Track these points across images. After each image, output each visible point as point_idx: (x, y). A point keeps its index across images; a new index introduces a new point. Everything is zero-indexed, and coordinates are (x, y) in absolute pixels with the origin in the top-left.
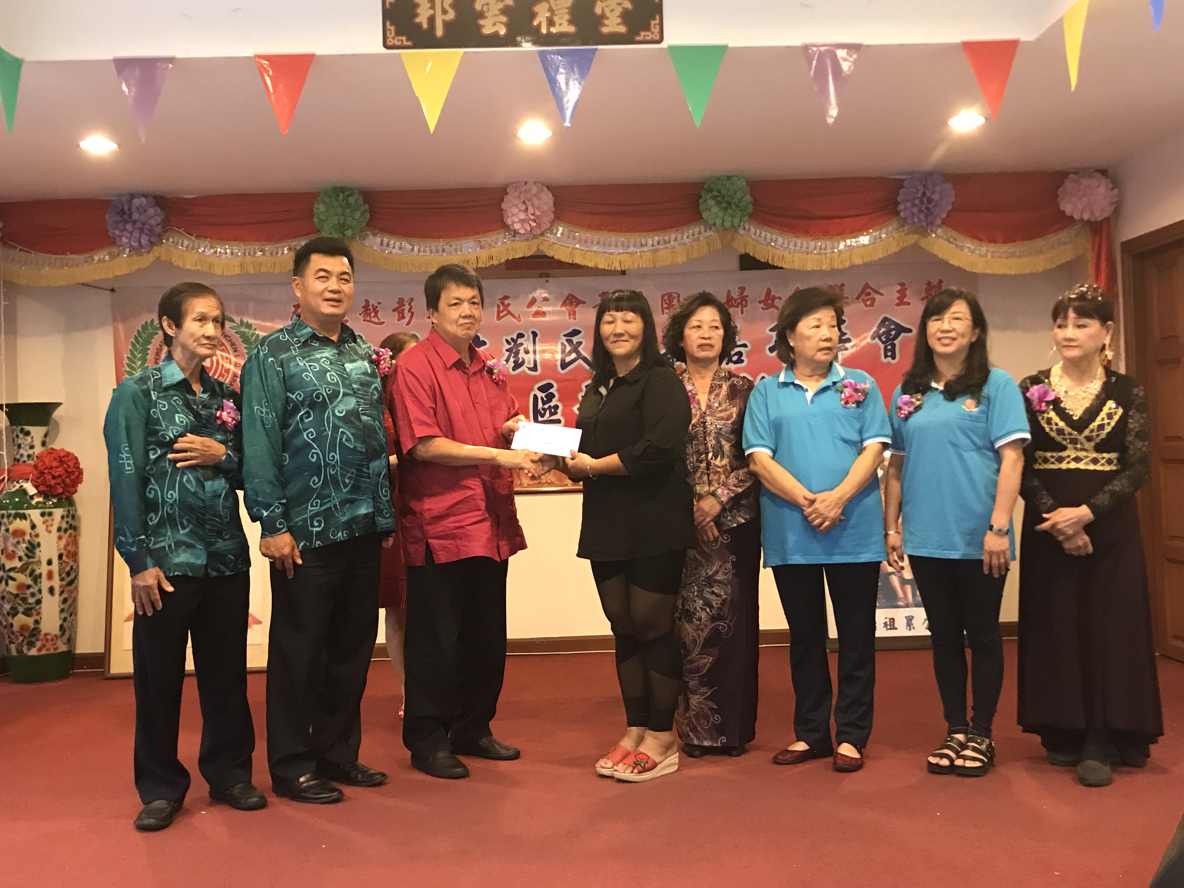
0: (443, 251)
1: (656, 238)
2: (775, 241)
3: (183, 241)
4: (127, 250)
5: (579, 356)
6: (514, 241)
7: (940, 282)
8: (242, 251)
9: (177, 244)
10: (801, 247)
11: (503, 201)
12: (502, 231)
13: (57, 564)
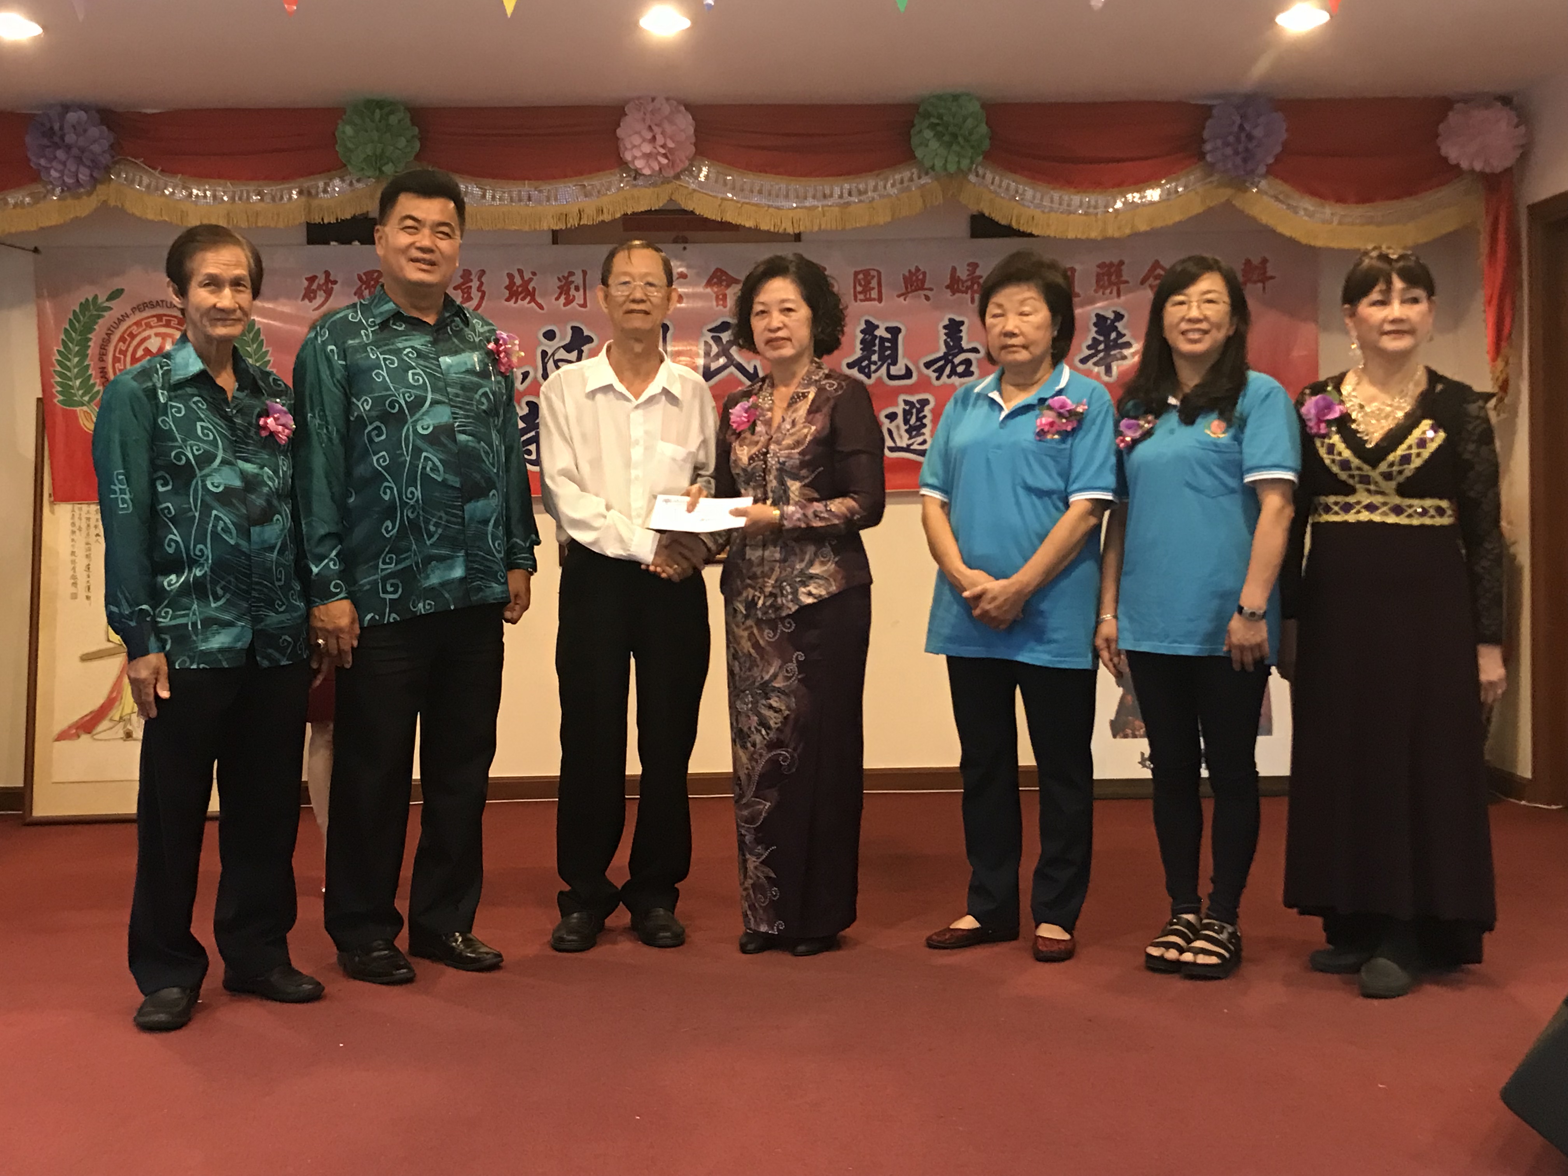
0: (529, 199)
1: (847, 186)
2: (1021, 195)
3: (141, 177)
4: (58, 190)
5: (731, 361)
6: (635, 186)
7: (1265, 261)
8: (231, 194)
9: (133, 182)
10: (1060, 204)
11: (619, 125)
12: (617, 170)
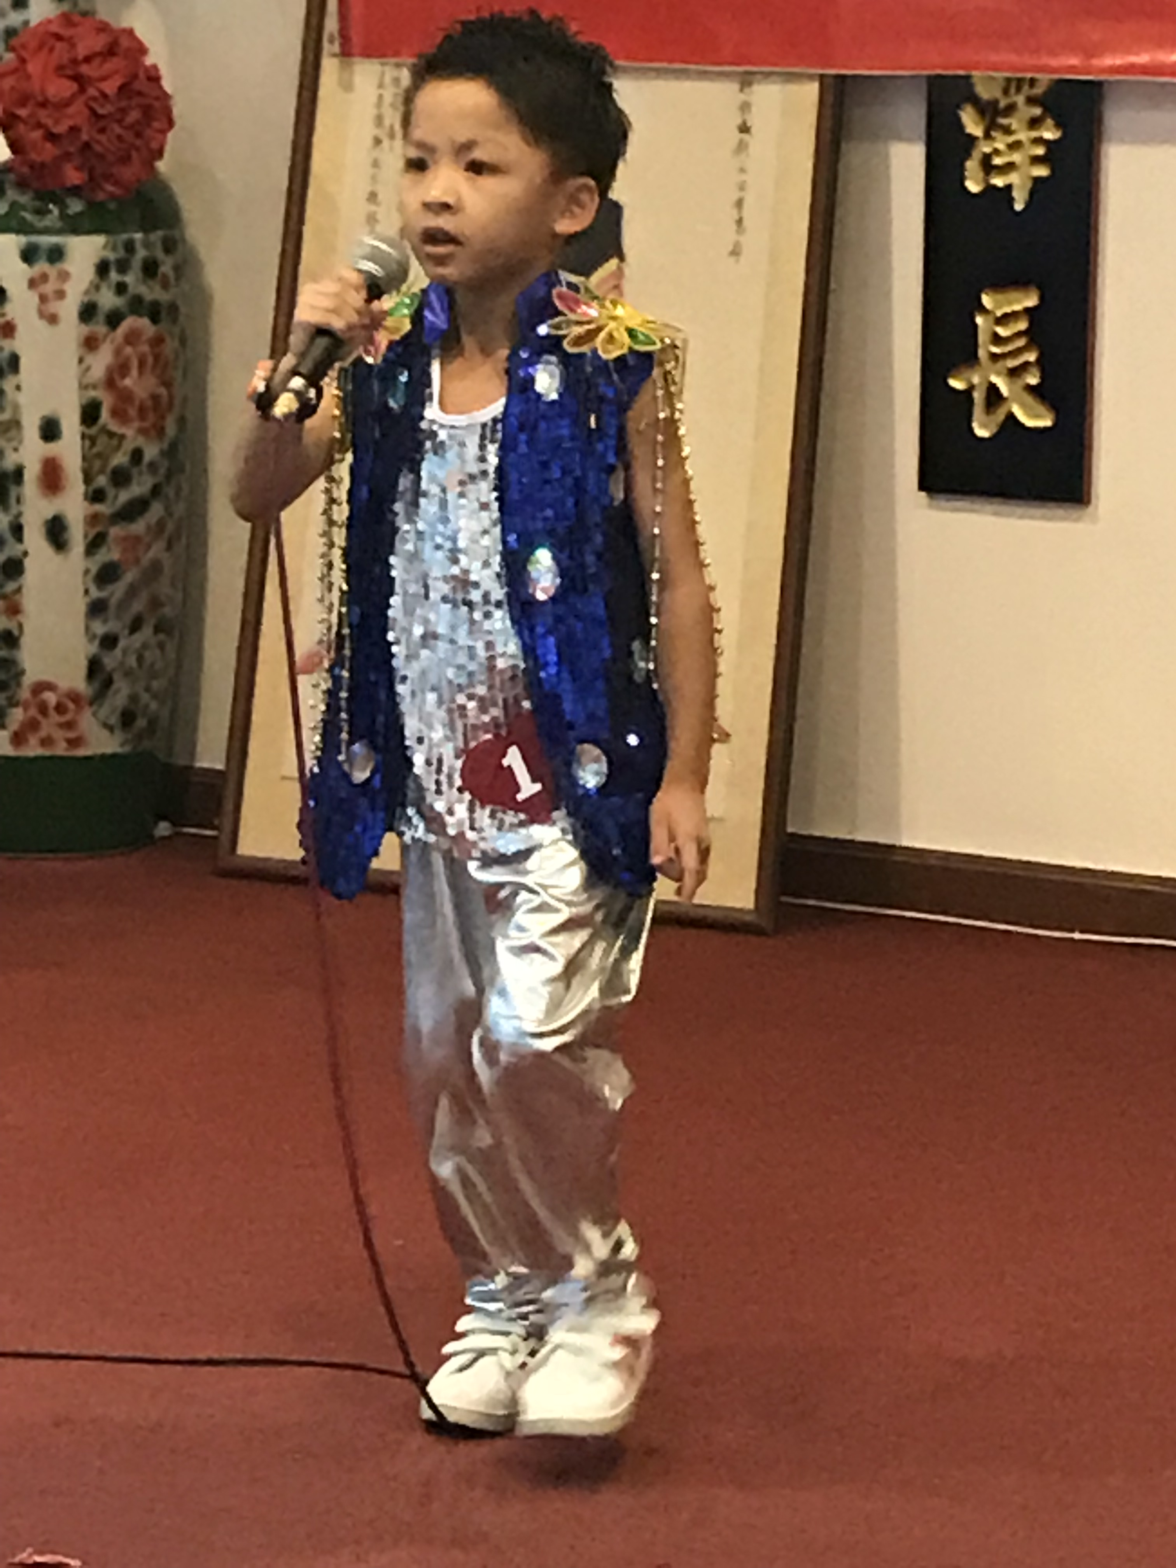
13: (78, 438)
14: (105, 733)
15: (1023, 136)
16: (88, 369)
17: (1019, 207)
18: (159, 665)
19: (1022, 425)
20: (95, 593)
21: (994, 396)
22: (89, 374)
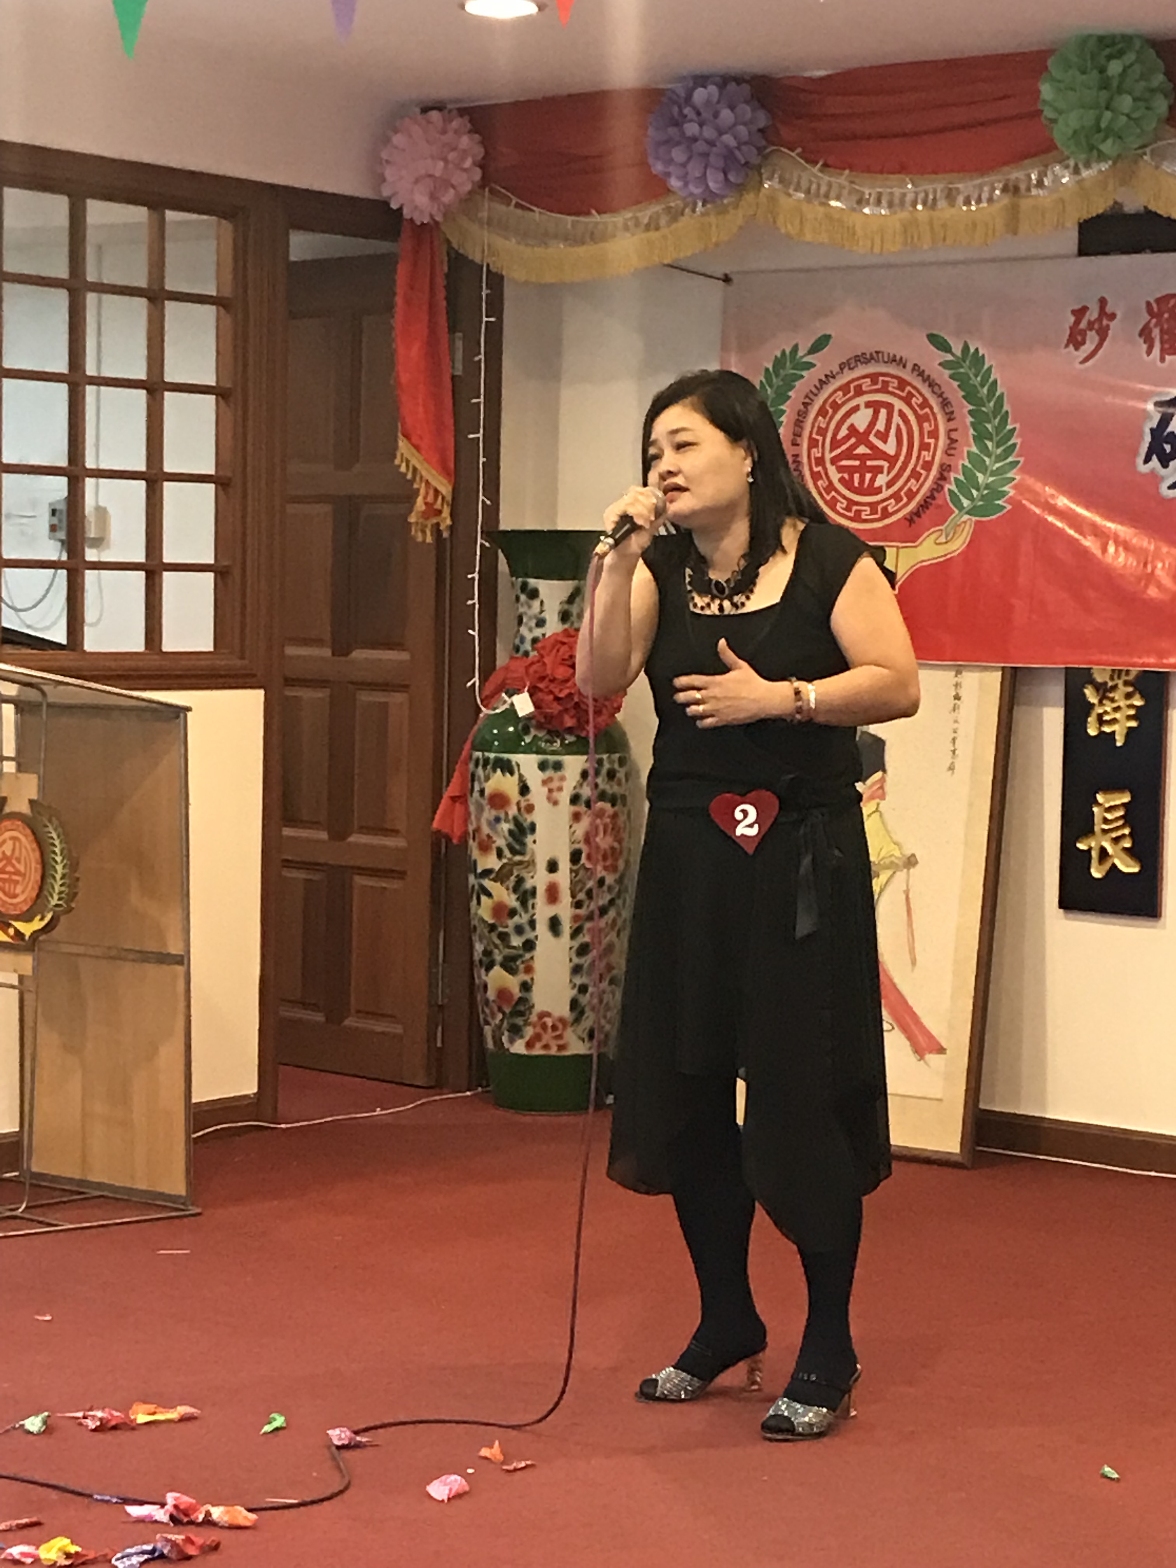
3: (798, 178)
4: (700, 202)
9: (788, 185)
13: (568, 871)
14: (581, 1042)
15: (1122, 703)
16: (574, 832)
17: (1119, 744)
18: (612, 1004)
19: (1120, 871)
20: (576, 960)
21: (1104, 854)
22: (576, 834)
